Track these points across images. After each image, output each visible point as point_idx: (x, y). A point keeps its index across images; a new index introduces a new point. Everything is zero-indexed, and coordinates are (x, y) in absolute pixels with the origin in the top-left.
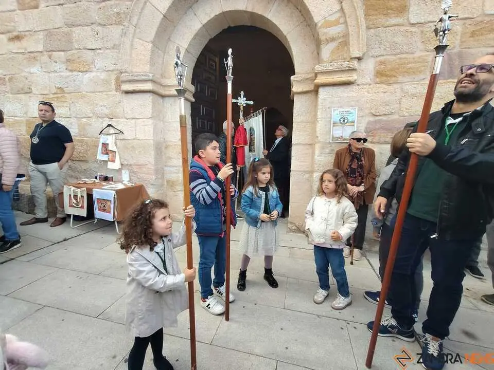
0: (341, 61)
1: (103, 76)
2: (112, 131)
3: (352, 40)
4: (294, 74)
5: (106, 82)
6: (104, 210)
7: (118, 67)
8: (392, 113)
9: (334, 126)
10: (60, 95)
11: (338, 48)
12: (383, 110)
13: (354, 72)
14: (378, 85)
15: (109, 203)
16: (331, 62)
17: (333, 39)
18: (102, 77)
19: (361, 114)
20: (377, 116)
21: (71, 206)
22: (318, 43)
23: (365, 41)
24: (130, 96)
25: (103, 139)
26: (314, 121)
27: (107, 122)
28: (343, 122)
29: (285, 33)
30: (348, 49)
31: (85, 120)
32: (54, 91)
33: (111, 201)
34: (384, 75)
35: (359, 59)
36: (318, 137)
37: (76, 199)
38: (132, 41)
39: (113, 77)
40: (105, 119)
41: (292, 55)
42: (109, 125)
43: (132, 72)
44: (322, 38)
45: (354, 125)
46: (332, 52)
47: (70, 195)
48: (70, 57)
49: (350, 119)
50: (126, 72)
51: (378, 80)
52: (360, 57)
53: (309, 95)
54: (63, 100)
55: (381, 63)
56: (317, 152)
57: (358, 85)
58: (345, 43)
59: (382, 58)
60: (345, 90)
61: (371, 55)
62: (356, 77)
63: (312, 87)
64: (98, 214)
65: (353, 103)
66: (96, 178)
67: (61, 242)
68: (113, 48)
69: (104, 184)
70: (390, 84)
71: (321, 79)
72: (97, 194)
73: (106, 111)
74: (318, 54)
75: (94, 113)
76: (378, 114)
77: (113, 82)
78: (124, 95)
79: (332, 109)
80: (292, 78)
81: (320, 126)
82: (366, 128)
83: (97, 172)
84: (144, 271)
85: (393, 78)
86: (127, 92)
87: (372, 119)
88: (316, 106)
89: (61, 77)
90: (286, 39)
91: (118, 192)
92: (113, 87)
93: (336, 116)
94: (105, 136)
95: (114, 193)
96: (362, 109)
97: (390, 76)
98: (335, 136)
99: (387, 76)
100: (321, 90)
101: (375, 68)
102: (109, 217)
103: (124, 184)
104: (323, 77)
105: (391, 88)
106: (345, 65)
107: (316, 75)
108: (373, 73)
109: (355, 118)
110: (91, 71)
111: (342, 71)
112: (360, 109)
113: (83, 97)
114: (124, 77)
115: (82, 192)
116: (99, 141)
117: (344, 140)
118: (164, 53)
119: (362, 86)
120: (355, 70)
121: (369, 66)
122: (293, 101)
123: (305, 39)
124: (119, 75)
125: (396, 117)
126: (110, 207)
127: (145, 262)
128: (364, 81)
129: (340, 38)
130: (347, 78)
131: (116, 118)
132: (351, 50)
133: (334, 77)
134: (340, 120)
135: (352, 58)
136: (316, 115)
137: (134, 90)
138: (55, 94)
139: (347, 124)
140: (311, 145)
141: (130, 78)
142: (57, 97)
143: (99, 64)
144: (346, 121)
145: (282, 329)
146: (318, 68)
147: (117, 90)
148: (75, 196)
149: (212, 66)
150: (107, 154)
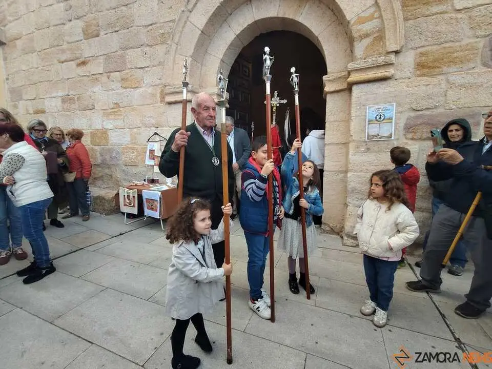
0: (376, 56)
1: (150, 90)
2: (158, 138)
3: (388, 34)
4: (326, 73)
5: (153, 95)
6: (152, 209)
7: (163, 81)
8: (436, 107)
9: (369, 124)
10: (116, 110)
11: (372, 44)
12: (424, 104)
13: (391, 66)
14: (419, 78)
15: (155, 203)
16: (365, 59)
17: (367, 35)
18: (149, 92)
19: (400, 109)
20: (418, 110)
21: (125, 205)
22: (351, 41)
23: (403, 32)
24: (173, 106)
25: (150, 146)
26: (348, 120)
27: (154, 130)
28: (380, 119)
29: (316, 34)
30: (384, 44)
31: (135, 130)
32: (112, 106)
33: (157, 201)
34: (425, 67)
35: (397, 53)
36: (351, 136)
37: (129, 199)
38: (175, 57)
39: (159, 91)
40: (152, 128)
41: (324, 55)
42: (156, 134)
43: (174, 85)
44: (355, 35)
45: (391, 122)
46: (367, 48)
47: (124, 196)
48: (124, 77)
49: (387, 116)
50: (169, 85)
51: (418, 72)
52: (397, 50)
53: (342, 93)
54: (119, 113)
55: (422, 54)
56: (351, 151)
57: (396, 80)
58: (380, 37)
59: (423, 50)
60: (381, 86)
61: (410, 47)
62: (393, 72)
63: (345, 86)
64: (148, 212)
65: (390, 99)
66: (145, 180)
67: (118, 236)
68: (159, 65)
69: (151, 185)
70: (432, 76)
71: (354, 77)
72: (146, 194)
73: (153, 121)
74: (352, 52)
75: (142, 123)
76: (419, 109)
77: (159, 95)
78: (167, 106)
79: (367, 108)
80: (324, 78)
81: (354, 125)
82: (406, 124)
83: (145, 175)
84: (190, 264)
85: (437, 70)
86: (170, 103)
87: (413, 114)
88: (350, 105)
89: (117, 94)
90: (318, 40)
91: (163, 192)
92: (159, 99)
93: (371, 113)
94: (152, 144)
95: (160, 193)
96: (400, 105)
97: (434, 67)
98: (370, 134)
99: (429, 67)
100: (354, 88)
101: (415, 60)
102: (156, 215)
103: (168, 186)
104: (357, 75)
105: (435, 80)
106: (381, 60)
107: (349, 73)
108: (413, 67)
109: (393, 114)
110: (141, 87)
111: (378, 66)
112: (399, 105)
113: (134, 110)
114: (168, 90)
115: (133, 193)
116: (147, 148)
117: (380, 138)
118: (202, 65)
119: (400, 81)
120: (392, 64)
121: (408, 59)
122: (325, 101)
123: (337, 38)
124: (163, 88)
125: (441, 110)
126: (156, 206)
127: (191, 256)
128: (403, 75)
129: (375, 33)
130: (383, 74)
131: (162, 127)
132: (387, 44)
133: (369, 73)
134: (376, 118)
135: (388, 53)
136: (350, 114)
137: (176, 101)
138: (113, 109)
139: (384, 121)
140: (346, 144)
141: (173, 90)
142: (115, 112)
143: (147, 80)
144: (382, 118)
145: (312, 325)
146: (351, 66)
147: (161, 101)
148: (128, 196)
149: (246, 72)
150: (154, 159)
